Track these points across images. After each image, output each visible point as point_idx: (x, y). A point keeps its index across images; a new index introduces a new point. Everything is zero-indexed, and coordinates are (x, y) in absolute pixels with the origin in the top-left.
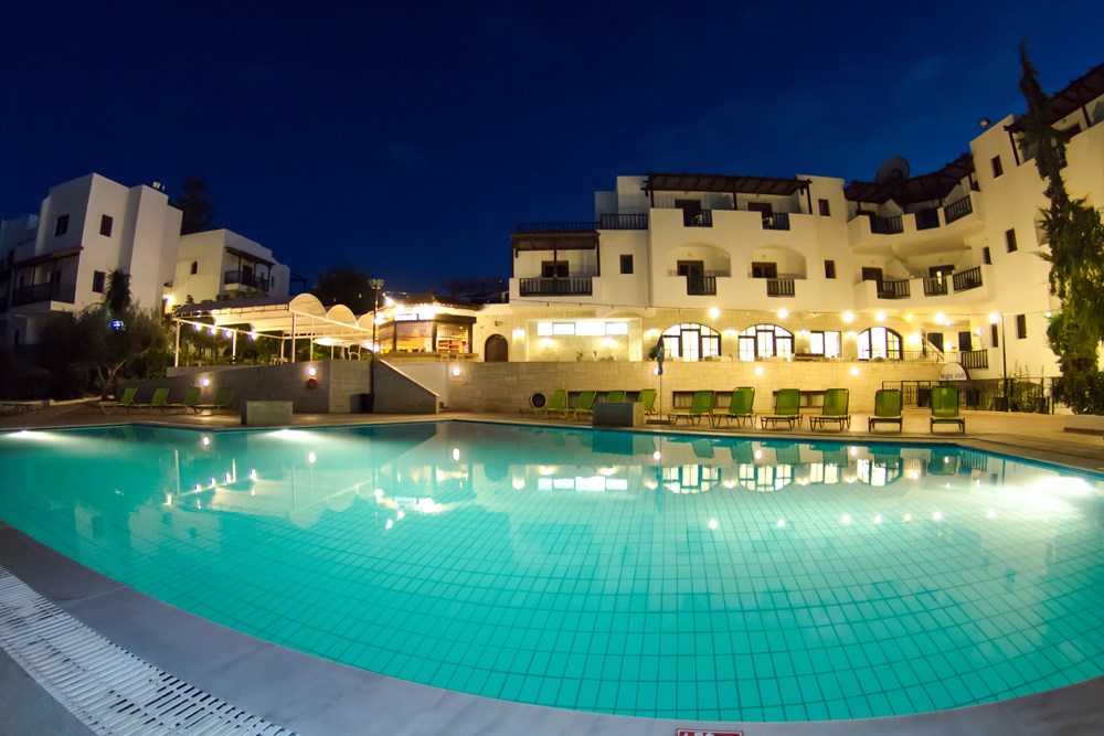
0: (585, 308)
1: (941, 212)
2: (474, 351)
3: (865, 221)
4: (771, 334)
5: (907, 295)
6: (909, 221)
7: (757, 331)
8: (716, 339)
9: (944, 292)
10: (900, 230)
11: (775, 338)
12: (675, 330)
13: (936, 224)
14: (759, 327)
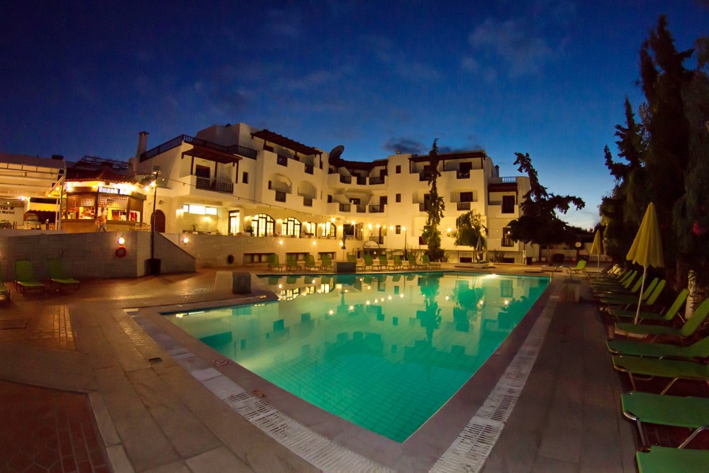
0: (218, 200)
1: (368, 179)
2: (144, 221)
3: (338, 176)
4: (292, 222)
5: (349, 211)
6: (354, 179)
7: (288, 220)
8: (272, 224)
9: (364, 211)
10: (350, 183)
11: (294, 224)
12: (256, 217)
13: (365, 184)
14: (290, 219)
